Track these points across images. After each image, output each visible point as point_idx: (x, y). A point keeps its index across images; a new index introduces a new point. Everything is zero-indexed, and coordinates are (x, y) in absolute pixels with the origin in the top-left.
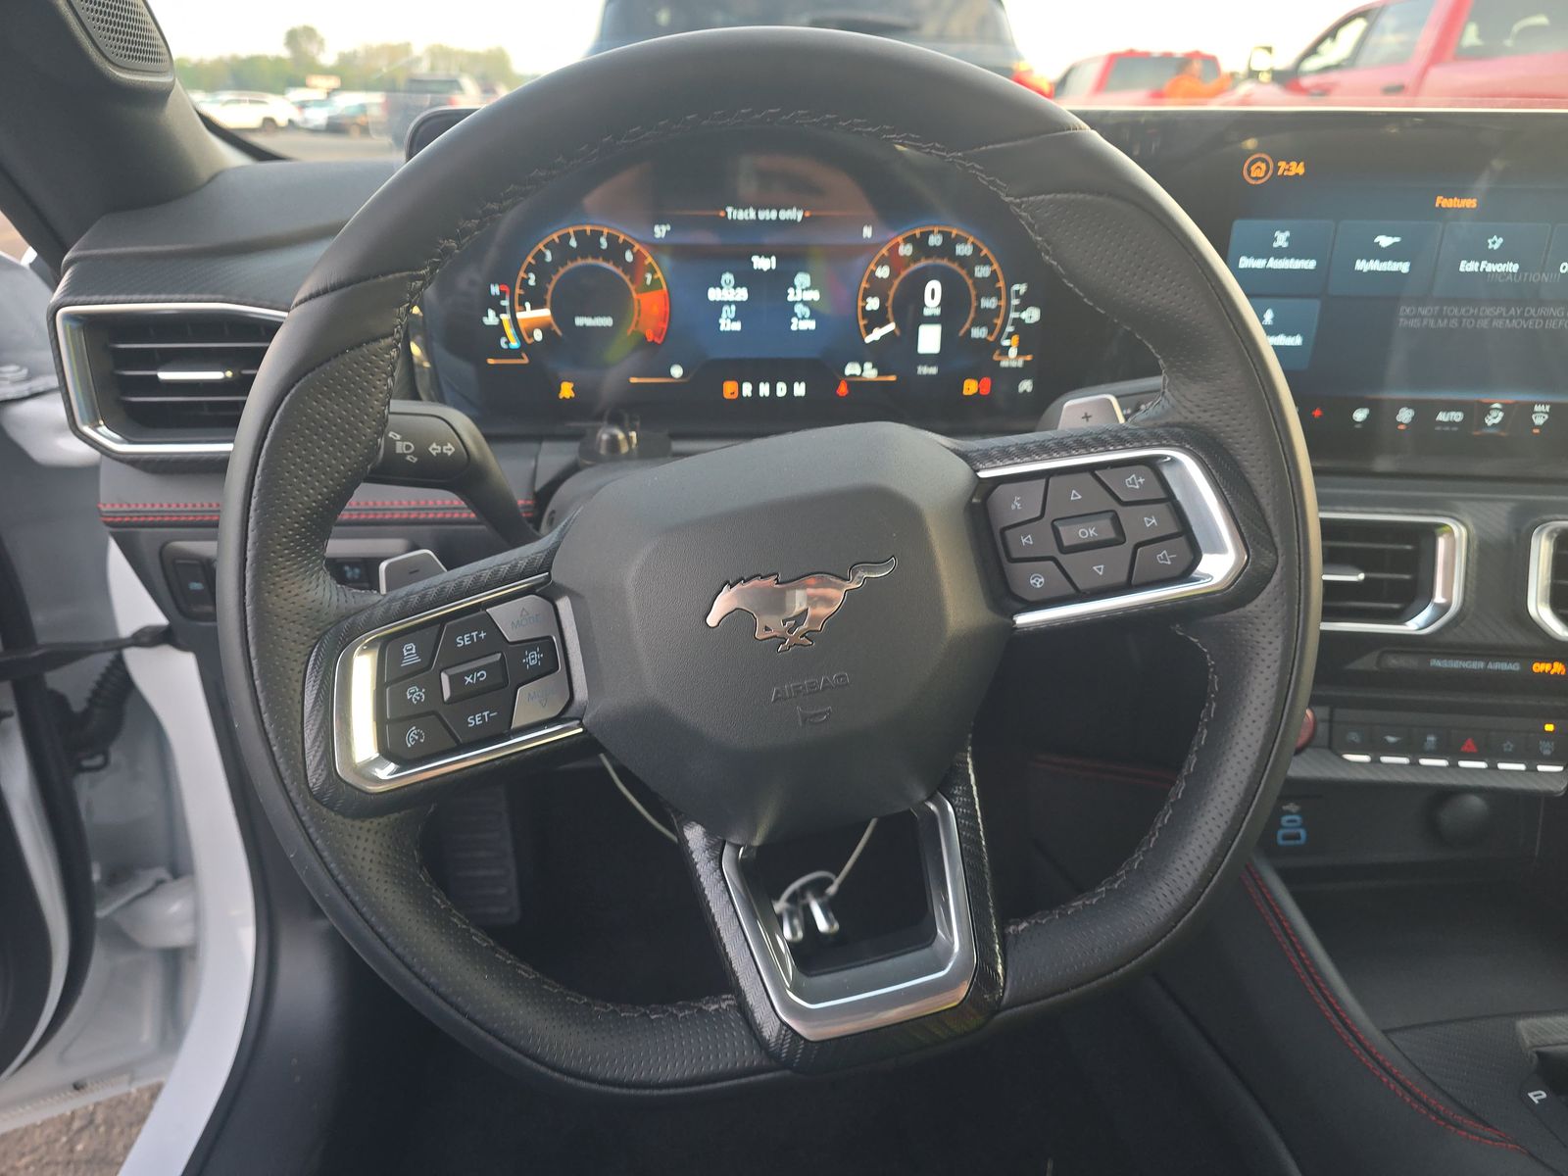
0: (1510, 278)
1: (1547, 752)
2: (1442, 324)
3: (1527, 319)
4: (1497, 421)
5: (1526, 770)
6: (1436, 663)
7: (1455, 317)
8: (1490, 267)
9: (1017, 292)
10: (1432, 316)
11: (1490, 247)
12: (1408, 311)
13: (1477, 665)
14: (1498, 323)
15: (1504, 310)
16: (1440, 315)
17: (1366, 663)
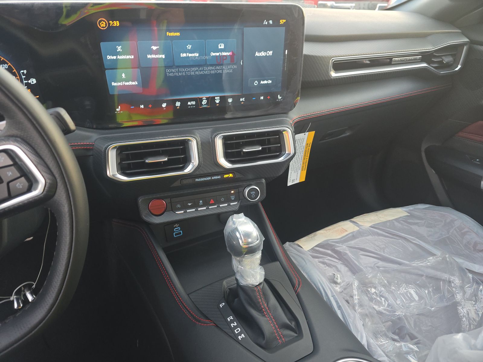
0: (196, 58)
1: (233, 199)
2: (180, 74)
3: (205, 71)
4: (205, 103)
5: (228, 205)
6: (197, 180)
7: (183, 72)
8: (190, 55)
9: (23, 73)
10: (176, 72)
11: (188, 48)
12: (169, 71)
13: (209, 178)
14: (197, 73)
15: (198, 68)
16: (179, 72)
17: (177, 184)
